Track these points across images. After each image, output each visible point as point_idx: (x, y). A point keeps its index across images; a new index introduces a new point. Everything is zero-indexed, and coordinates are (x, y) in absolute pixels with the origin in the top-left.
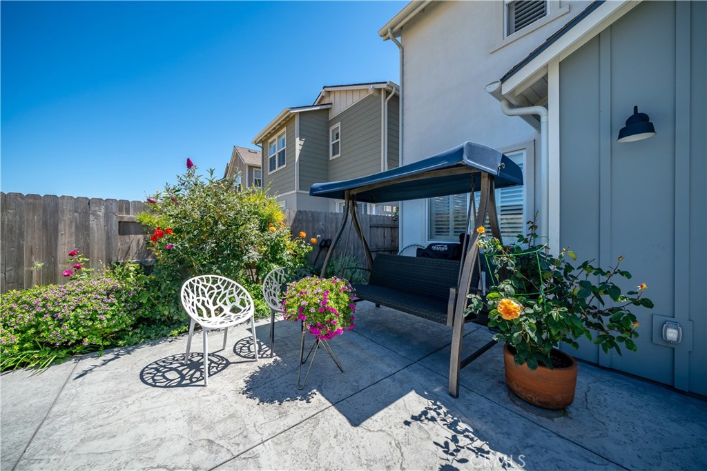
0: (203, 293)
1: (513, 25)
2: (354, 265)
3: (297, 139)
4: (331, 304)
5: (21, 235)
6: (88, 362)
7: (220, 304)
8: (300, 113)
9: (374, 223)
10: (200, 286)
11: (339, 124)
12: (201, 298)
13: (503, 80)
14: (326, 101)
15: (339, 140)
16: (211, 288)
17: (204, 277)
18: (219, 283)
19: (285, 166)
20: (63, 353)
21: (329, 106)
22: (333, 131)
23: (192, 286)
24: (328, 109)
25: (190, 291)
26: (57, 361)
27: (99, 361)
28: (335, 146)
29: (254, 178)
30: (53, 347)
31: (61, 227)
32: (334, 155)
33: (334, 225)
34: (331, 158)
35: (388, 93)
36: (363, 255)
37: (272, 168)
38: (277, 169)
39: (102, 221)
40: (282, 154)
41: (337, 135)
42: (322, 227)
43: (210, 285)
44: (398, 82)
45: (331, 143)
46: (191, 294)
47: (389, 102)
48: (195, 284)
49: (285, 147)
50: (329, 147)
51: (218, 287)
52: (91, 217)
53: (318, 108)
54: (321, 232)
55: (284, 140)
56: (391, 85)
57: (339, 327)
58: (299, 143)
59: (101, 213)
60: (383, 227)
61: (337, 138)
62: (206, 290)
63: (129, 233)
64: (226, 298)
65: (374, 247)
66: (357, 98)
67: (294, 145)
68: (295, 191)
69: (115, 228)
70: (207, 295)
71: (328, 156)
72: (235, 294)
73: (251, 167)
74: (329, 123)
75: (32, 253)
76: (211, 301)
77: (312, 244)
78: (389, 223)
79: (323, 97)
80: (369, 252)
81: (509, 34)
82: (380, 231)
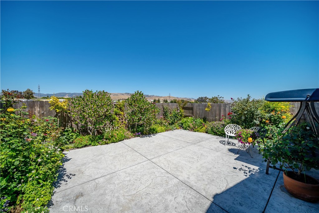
0: (233, 129)
6: (218, 137)
10: (232, 127)
12: (232, 129)
16: (235, 128)
17: (234, 125)
18: (237, 127)
20: (216, 134)
23: (230, 126)
25: (229, 127)
26: (214, 135)
27: (220, 137)
30: (214, 132)
43: (235, 127)
46: (229, 128)
48: (231, 126)
51: (237, 128)
52: (226, 108)
59: (228, 107)
62: (233, 128)
70: (234, 129)
75: (217, 115)
76: (234, 131)
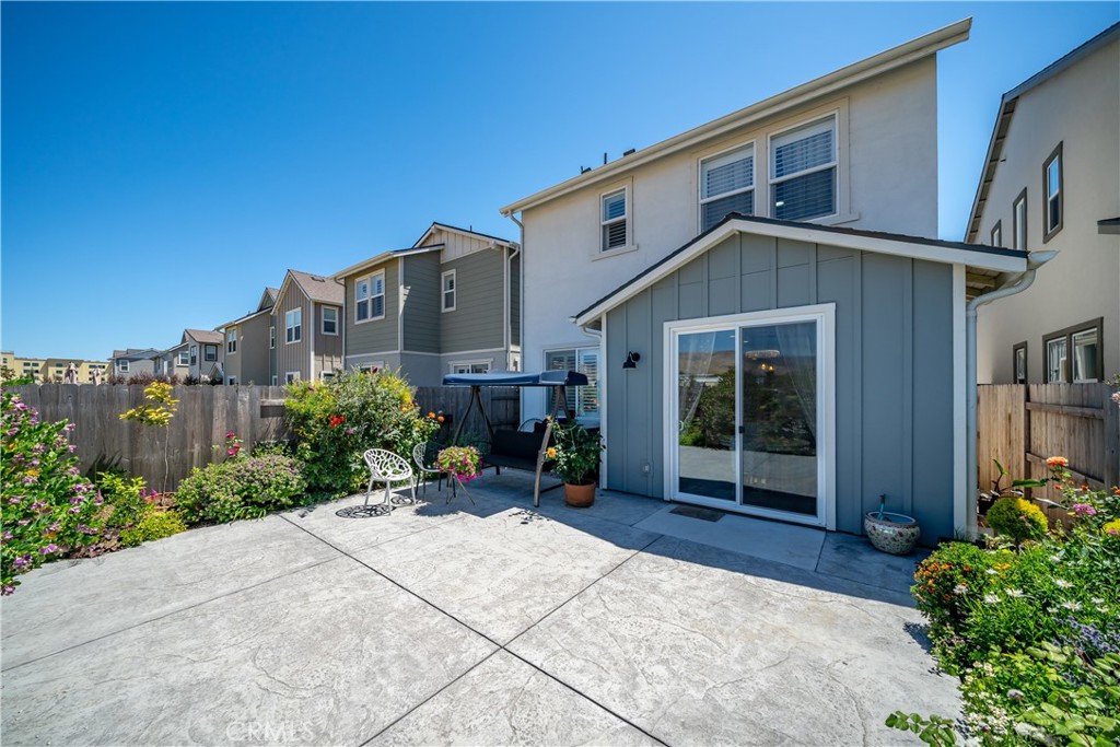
1: (608, 242)
2: (476, 439)
3: (401, 287)
4: (469, 460)
5: (185, 421)
6: (292, 513)
7: (384, 469)
8: (405, 257)
9: (495, 395)
11: (453, 272)
13: (578, 317)
14: (437, 240)
15: (454, 290)
19: (383, 317)
21: (441, 247)
22: (446, 277)
24: (439, 251)
27: (299, 512)
28: (449, 297)
29: (323, 319)
30: (261, 506)
31: (215, 413)
32: (447, 306)
33: (454, 400)
34: (444, 310)
35: (511, 251)
36: (484, 428)
37: (362, 314)
38: (370, 319)
39: (247, 405)
40: (378, 302)
41: (452, 282)
42: (443, 402)
44: (519, 241)
45: (444, 292)
47: (512, 260)
49: (383, 294)
50: (440, 296)
53: (427, 250)
54: (443, 407)
55: (379, 282)
56: (514, 244)
57: (473, 473)
58: (403, 292)
59: (246, 399)
60: (506, 399)
61: (451, 287)
63: (268, 416)
64: (388, 465)
65: (496, 421)
66: (476, 248)
67: (398, 294)
68: (398, 352)
69: (258, 412)
71: (440, 307)
72: (395, 462)
73: (318, 305)
74: (441, 268)
75: (193, 437)
77: (440, 422)
78: (512, 395)
79: (431, 234)
80: (490, 427)
81: (604, 250)
82: (502, 403)
